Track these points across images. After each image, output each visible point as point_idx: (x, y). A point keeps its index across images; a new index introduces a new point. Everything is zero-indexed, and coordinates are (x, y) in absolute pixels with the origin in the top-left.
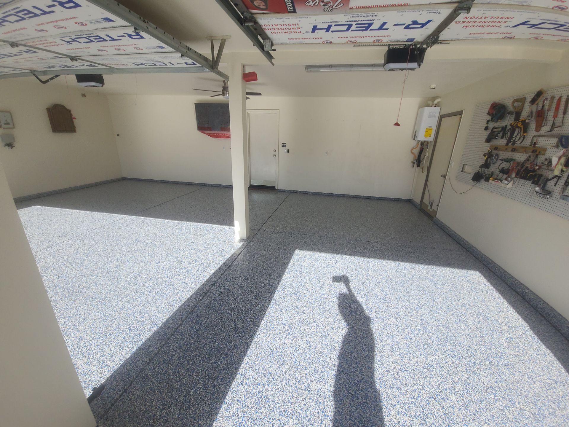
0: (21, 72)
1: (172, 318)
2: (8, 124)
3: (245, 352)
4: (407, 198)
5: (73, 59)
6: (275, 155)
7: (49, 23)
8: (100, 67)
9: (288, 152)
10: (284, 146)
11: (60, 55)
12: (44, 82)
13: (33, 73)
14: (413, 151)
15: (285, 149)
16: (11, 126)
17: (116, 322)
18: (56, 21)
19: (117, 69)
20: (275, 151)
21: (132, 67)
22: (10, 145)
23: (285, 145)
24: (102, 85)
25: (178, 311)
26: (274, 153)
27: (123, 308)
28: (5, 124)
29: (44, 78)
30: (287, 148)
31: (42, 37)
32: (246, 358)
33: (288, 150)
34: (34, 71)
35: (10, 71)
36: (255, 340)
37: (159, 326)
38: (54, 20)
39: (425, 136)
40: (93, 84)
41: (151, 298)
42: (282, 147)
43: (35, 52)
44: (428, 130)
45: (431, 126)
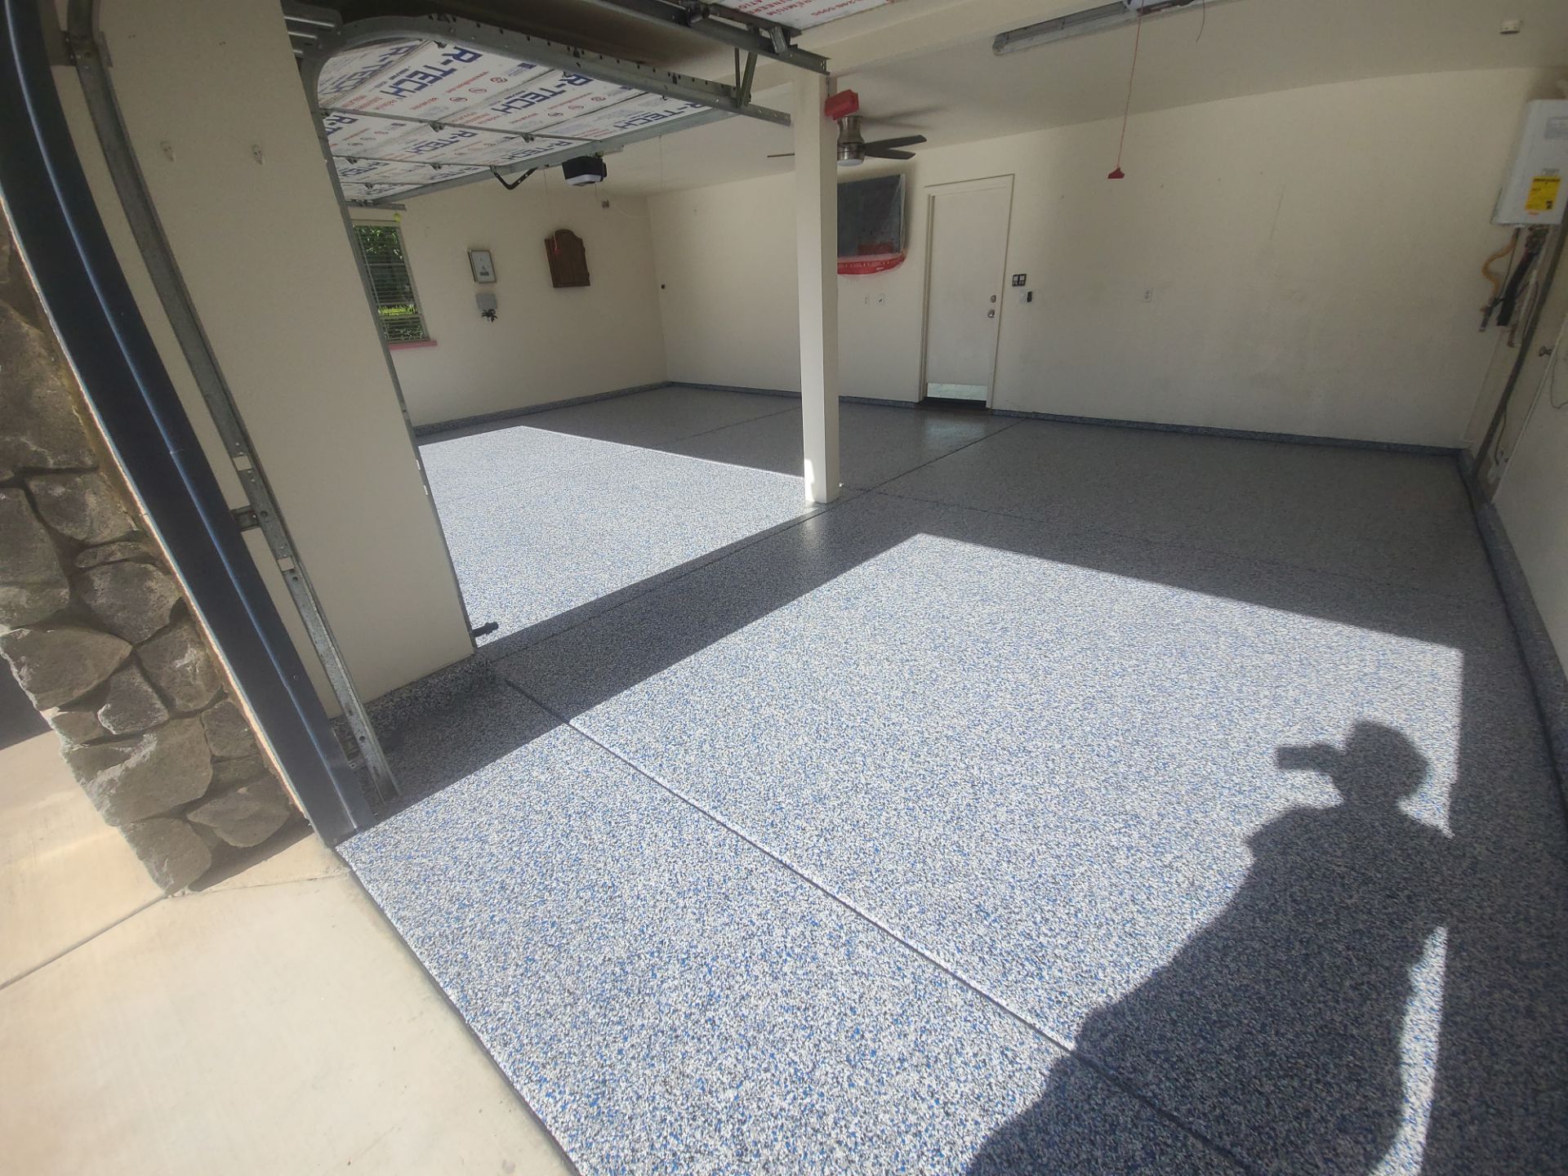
0: (475, 172)
1: (622, 592)
2: (487, 274)
3: (696, 651)
4: (1447, 443)
5: (528, 137)
6: (993, 312)
7: (460, 86)
8: (576, 144)
9: (1029, 299)
10: (1019, 281)
11: (511, 135)
12: (510, 187)
13: (495, 171)
14: (1493, 267)
15: (1022, 292)
16: (490, 278)
17: (552, 581)
18: (467, 83)
19: (601, 141)
20: (994, 299)
21: (615, 134)
22: (490, 314)
23: (1022, 278)
24: (599, 177)
25: (637, 585)
26: (991, 306)
27: (567, 569)
28: (482, 274)
29: (510, 178)
30: (1028, 288)
31: (465, 109)
32: (692, 657)
33: (1030, 294)
34: (496, 167)
35: (461, 171)
36: (723, 641)
37: (600, 596)
38: (463, 81)
39: (1529, 206)
40: (586, 178)
41: (609, 563)
42: (1014, 285)
43: (474, 135)
44: (1541, 184)
45: (1554, 171)
